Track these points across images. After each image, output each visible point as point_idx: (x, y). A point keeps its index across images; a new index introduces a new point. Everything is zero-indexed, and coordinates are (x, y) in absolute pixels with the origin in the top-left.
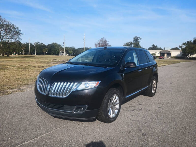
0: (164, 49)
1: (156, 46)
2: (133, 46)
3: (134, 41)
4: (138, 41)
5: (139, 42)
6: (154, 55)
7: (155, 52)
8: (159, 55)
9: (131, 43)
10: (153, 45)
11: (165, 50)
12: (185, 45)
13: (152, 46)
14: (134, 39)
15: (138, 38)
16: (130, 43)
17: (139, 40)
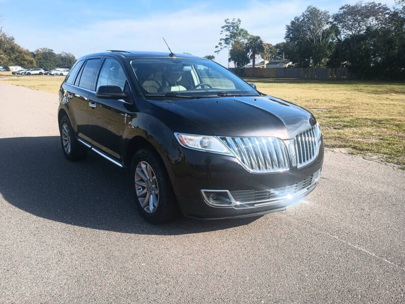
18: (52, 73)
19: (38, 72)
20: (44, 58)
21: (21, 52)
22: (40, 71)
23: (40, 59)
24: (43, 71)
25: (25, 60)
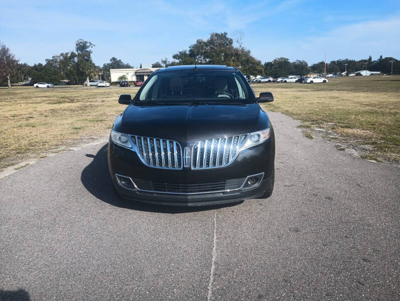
0: (141, 67)
1: (120, 60)
2: (76, 59)
3: (77, 51)
4: (88, 49)
5: (89, 53)
6: (125, 78)
7: (125, 74)
8: (134, 79)
9: (73, 55)
10: (114, 59)
11: (143, 68)
12: (176, 59)
13: (111, 60)
14: (77, 45)
15: (87, 42)
16: (69, 55)
17: (89, 47)
18: (278, 81)
19: (267, 80)
20: (279, 67)
21: (253, 63)
22: (269, 79)
23: (277, 68)
24: (271, 79)
25: (257, 70)
